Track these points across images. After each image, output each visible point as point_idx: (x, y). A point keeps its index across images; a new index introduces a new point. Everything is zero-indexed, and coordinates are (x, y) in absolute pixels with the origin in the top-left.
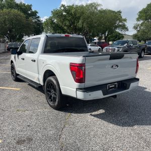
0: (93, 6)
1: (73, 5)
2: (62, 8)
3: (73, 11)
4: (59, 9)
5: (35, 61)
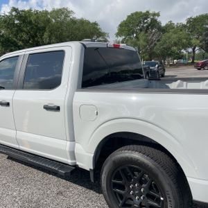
0: (63, 13)
1: (30, 10)
2: (14, 13)
3: (33, 19)
4: (7, 14)
5: (58, 109)
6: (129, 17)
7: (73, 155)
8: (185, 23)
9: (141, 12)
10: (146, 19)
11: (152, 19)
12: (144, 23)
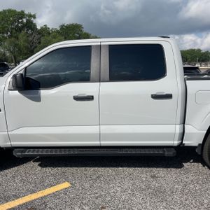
10: (21, 18)
11: (27, 20)
12: (19, 23)
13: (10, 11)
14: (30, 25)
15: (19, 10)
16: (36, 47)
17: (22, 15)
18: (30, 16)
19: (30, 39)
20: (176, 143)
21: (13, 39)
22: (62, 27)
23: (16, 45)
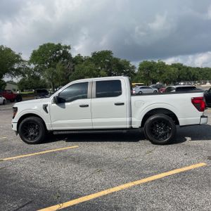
5: (123, 104)
6: (41, 47)
7: (131, 123)
8: (91, 56)
9: (53, 44)
10: (58, 50)
11: (63, 51)
12: (57, 54)
13: (49, 45)
14: (66, 55)
15: (56, 43)
16: (71, 74)
17: (59, 47)
18: (66, 47)
19: (66, 67)
20: (128, 126)
21: (51, 68)
22: (94, 55)
23: (54, 73)
